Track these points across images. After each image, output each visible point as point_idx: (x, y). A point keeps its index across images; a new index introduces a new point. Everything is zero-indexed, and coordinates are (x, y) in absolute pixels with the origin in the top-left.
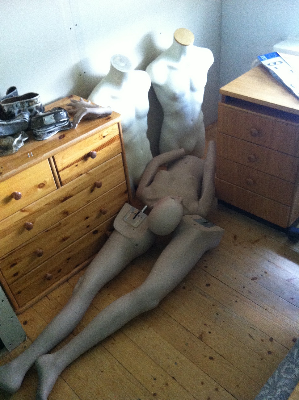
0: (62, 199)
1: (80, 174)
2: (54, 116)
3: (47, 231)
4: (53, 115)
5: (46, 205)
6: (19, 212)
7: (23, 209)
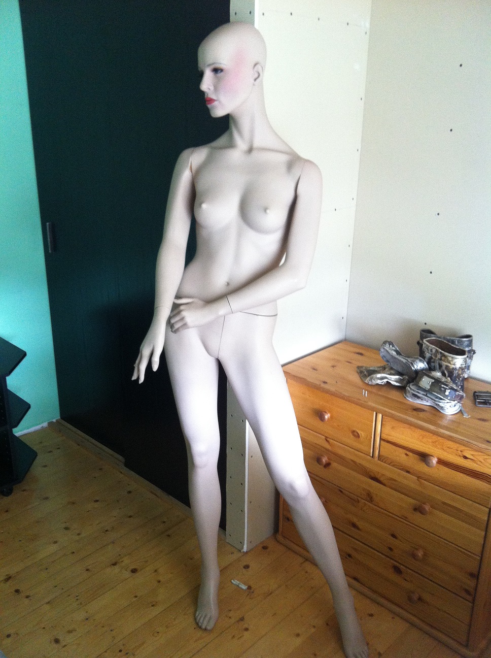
0: (373, 475)
1: (408, 470)
2: (432, 383)
3: (341, 492)
4: (433, 381)
5: (352, 461)
6: (324, 437)
7: (328, 439)
